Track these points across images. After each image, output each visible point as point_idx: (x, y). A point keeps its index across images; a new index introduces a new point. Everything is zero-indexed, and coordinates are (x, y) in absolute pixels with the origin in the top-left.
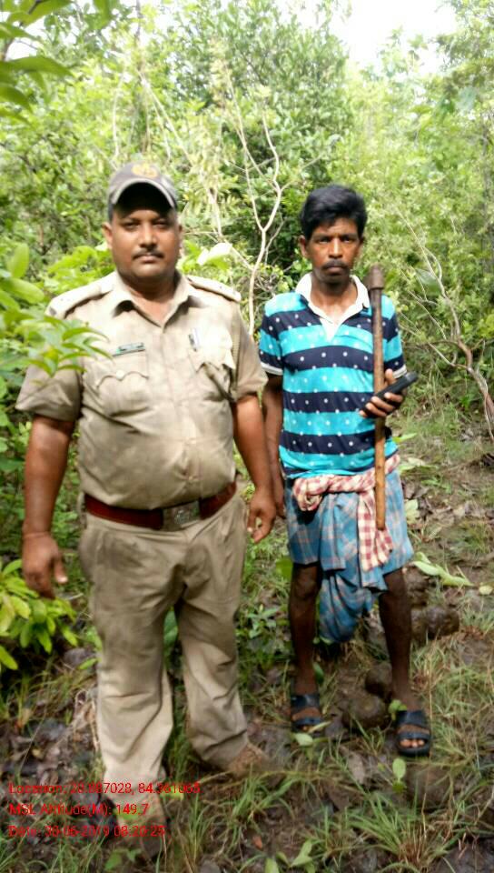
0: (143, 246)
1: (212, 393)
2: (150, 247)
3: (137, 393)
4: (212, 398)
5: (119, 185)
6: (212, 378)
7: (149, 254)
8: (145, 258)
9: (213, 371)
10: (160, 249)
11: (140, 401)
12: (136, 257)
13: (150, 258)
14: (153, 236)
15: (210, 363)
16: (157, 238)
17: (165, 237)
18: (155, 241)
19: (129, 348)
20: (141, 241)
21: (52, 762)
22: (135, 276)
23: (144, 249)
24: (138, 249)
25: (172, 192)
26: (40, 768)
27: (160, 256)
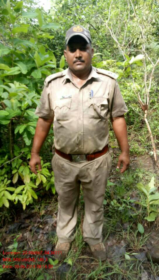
0: (76, 58)
1: (94, 116)
2: (79, 58)
3: (64, 114)
4: (94, 118)
5: (69, 36)
6: (95, 110)
7: (79, 61)
8: (78, 63)
9: (96, 107)
10: (83, 59)
11: (66, 116)
12: (75, 62)
13: (79, 63)
14: (80, 54)
15: (95, 104)
16: (82, 54)
17: (85, 54)
18: (81, 55)
19: (66, 97)
20: (76, 56)
21: (45, 231)
22: (74, 70)
23: (77, 59)
24: (75, 59)
25: (88, 36)
26: (41, 231)
27: (83, 62)
